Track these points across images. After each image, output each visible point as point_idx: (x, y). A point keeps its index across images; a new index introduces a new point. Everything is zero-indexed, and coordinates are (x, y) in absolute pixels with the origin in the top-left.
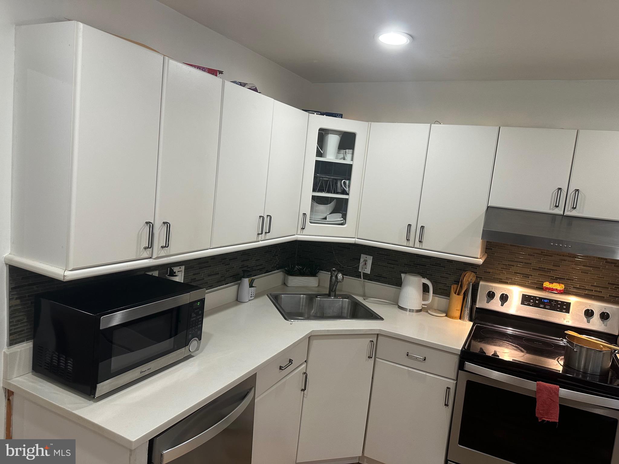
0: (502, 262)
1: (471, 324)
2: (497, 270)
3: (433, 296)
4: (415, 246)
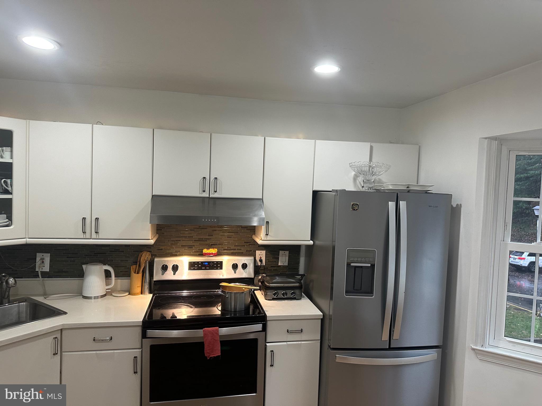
0: (171, 239)
1: (151, 295)
2: (168, 246)
3: (115, 279)
4: (92, 237)
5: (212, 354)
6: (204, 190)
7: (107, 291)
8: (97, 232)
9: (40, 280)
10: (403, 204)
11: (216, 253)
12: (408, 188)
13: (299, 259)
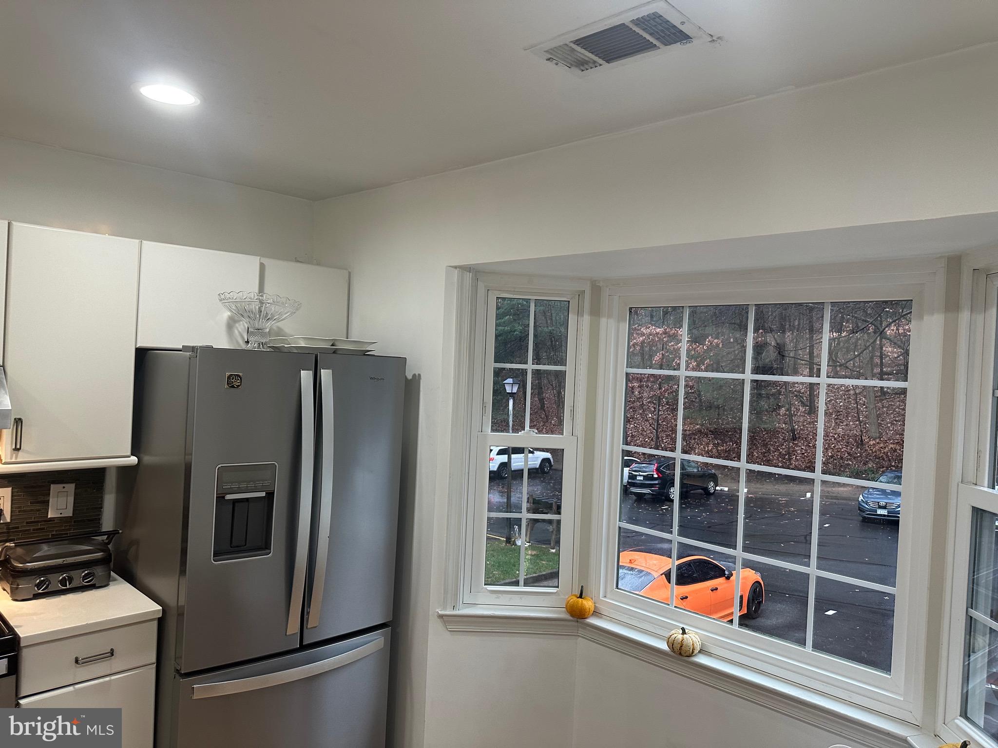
10: (326, 375)
12: (333, 345)
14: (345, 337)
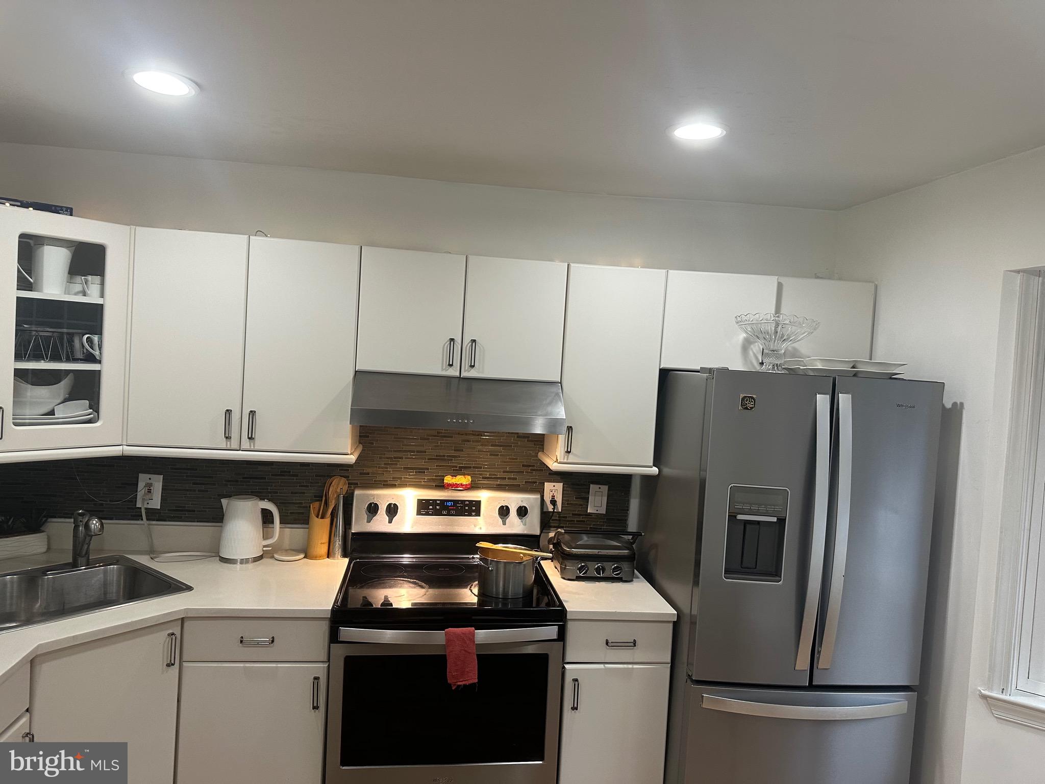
0: (385, 455)
1: (347, 560)
2: (379, 467)
3: (280, 528)
4: (243, 447)
5: (461, 680)
6: (451, 363)
7: (264, 549)
8: (251, 438)
9: (144, 524)
10: (845, 401)
11: (469, 485)
12: (853, 367)
13: (628, 501)
14: (868, 359)
